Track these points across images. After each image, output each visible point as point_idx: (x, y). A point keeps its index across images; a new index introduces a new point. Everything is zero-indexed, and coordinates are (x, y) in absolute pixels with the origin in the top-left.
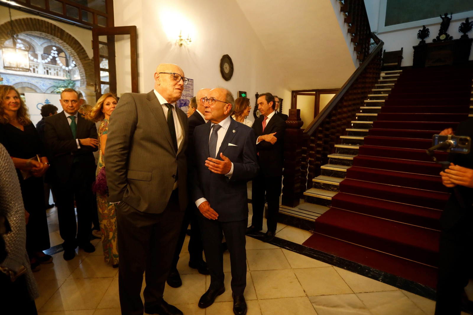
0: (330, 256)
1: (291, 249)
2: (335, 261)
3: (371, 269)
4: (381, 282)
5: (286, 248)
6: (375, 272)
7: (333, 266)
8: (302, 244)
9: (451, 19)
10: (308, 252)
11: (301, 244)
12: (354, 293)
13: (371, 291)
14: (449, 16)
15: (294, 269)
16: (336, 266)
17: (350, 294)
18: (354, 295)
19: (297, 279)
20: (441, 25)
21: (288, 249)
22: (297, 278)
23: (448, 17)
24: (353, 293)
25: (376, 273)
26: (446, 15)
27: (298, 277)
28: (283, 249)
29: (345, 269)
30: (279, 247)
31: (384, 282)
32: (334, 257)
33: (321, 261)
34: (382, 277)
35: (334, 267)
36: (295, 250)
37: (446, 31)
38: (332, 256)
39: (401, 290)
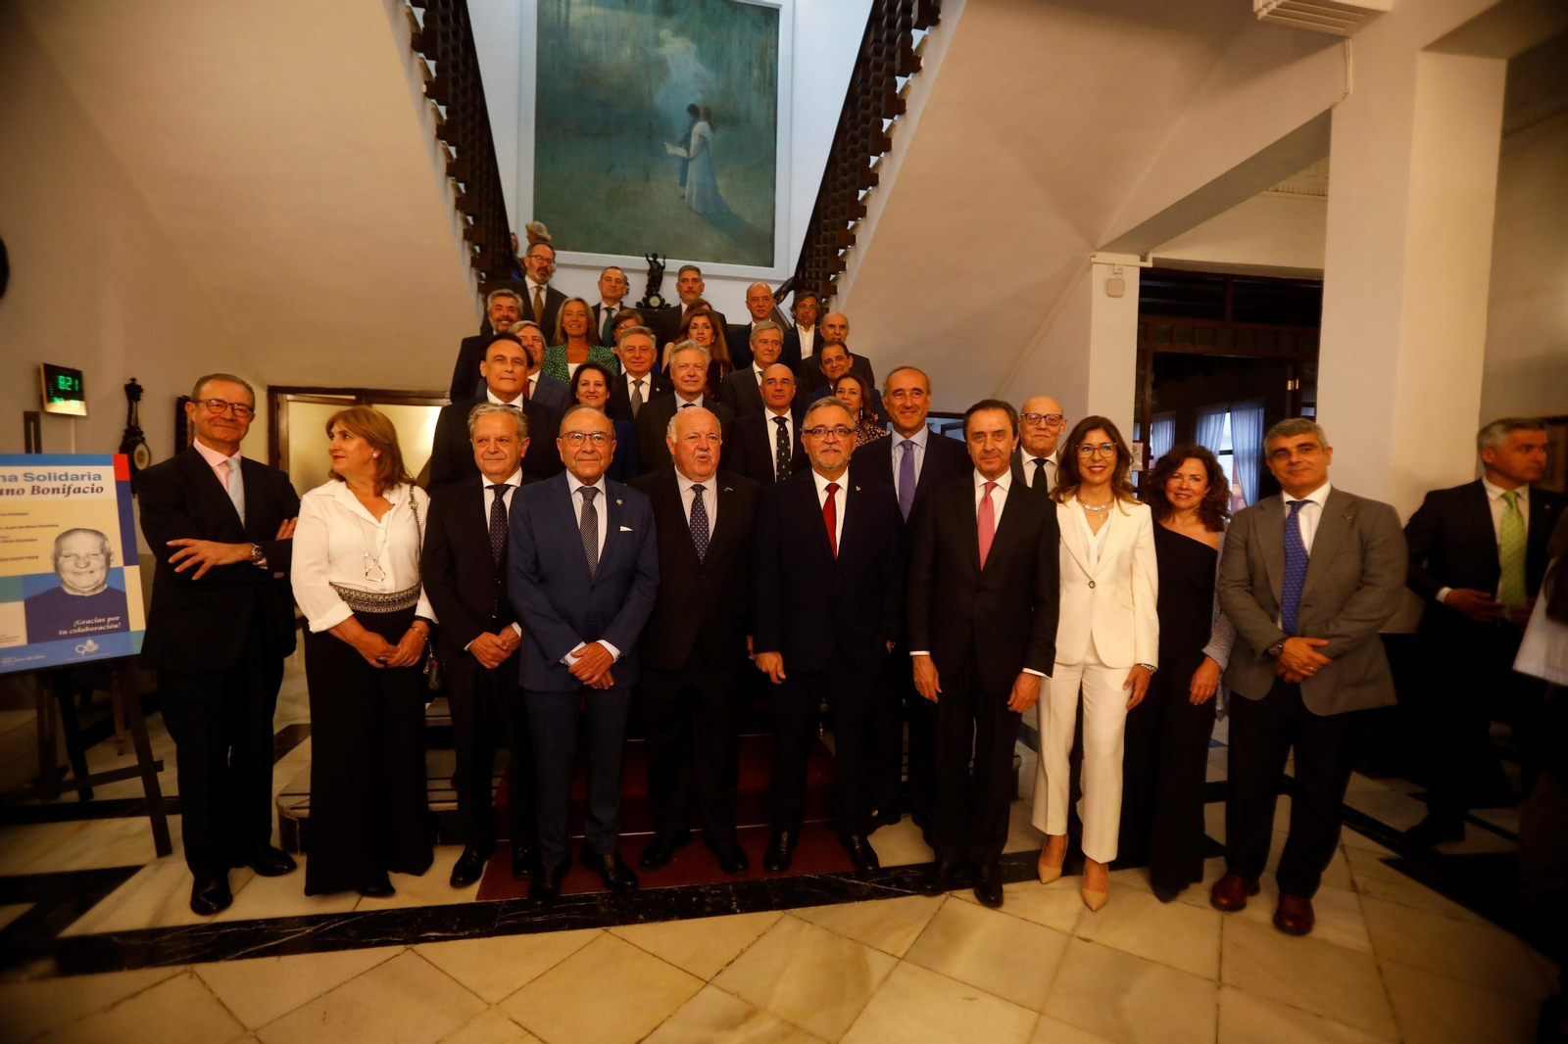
0: (580, 899)
1: (448, 935)
2: (602, 909)
3: (701, 890)
4: (741, 912)
5: (427, 940)
6: (713, 892)
7: (606, 931)
8: (478, 897)
9: (664, 267)
10: (510, 918)
11: (474, 900)
12: (707, 983)
13: (738, 952)
14: (660, 260)
15: (498, 1004)
16: (614, 925)
17: (700, 993)
18: (709, 991)
19: (530, 1037)
20: (648, 274)
21: (438, 939)
22: (530, 1032)
23: (658, 263)
24: (703, 983)
25: (716, 895)
26: (655, 256)
27: (529, 1028)
28: (421, 948)
29: (641, 922)
30: (399, 948)
31: (747, 912)
32: (594, 899)
33: (564, 930)
34: (733, 899)
35: (613, 930)
36: (463, 931)
37: (658, 290)
38: (587, 898)
39: (787, 911)
